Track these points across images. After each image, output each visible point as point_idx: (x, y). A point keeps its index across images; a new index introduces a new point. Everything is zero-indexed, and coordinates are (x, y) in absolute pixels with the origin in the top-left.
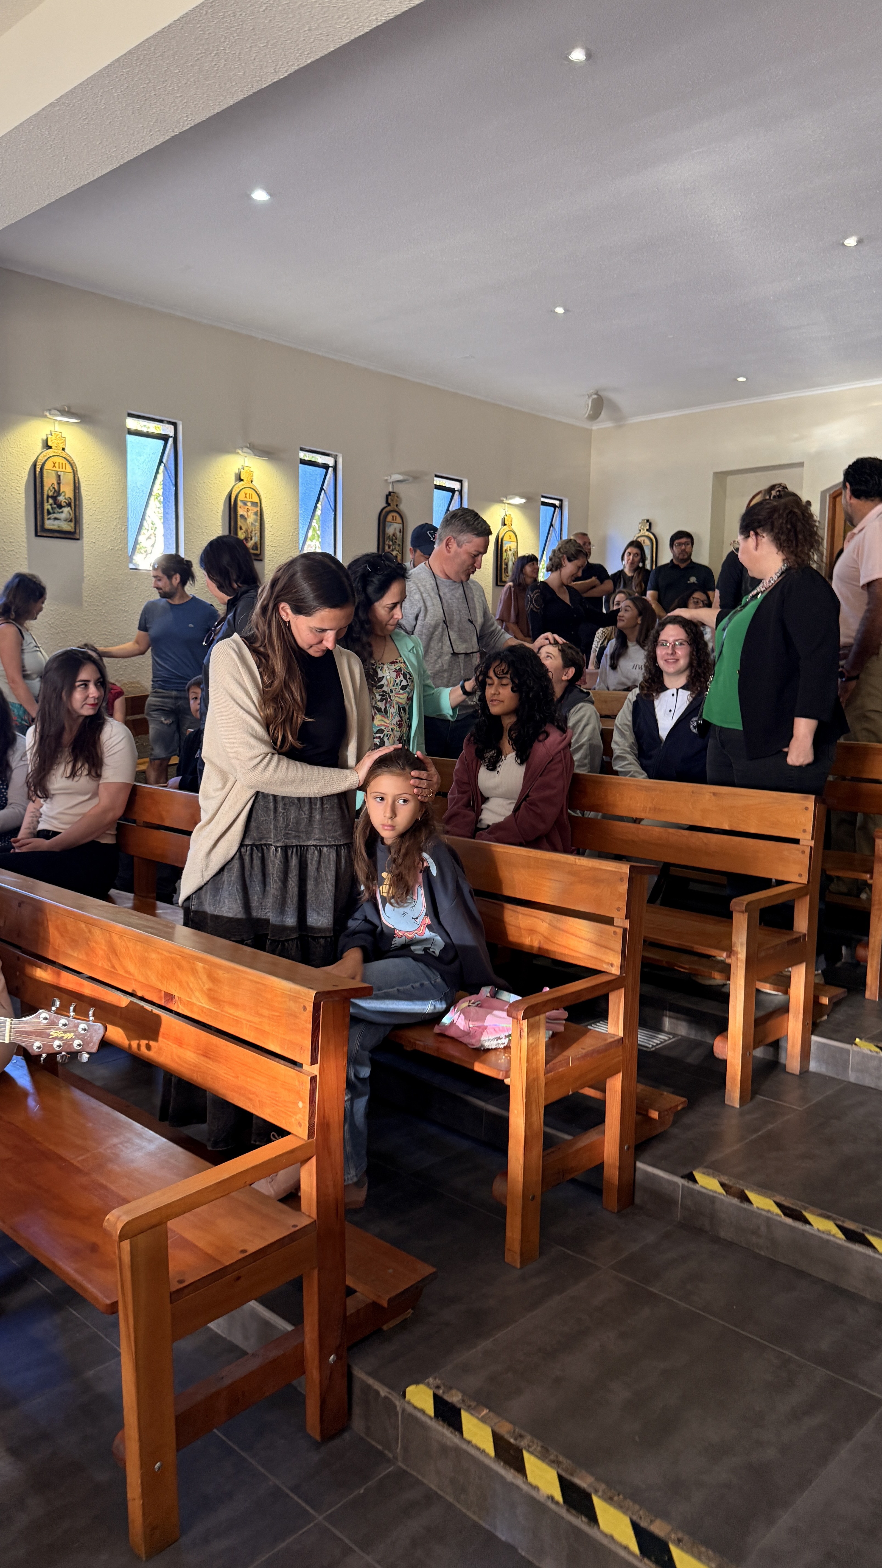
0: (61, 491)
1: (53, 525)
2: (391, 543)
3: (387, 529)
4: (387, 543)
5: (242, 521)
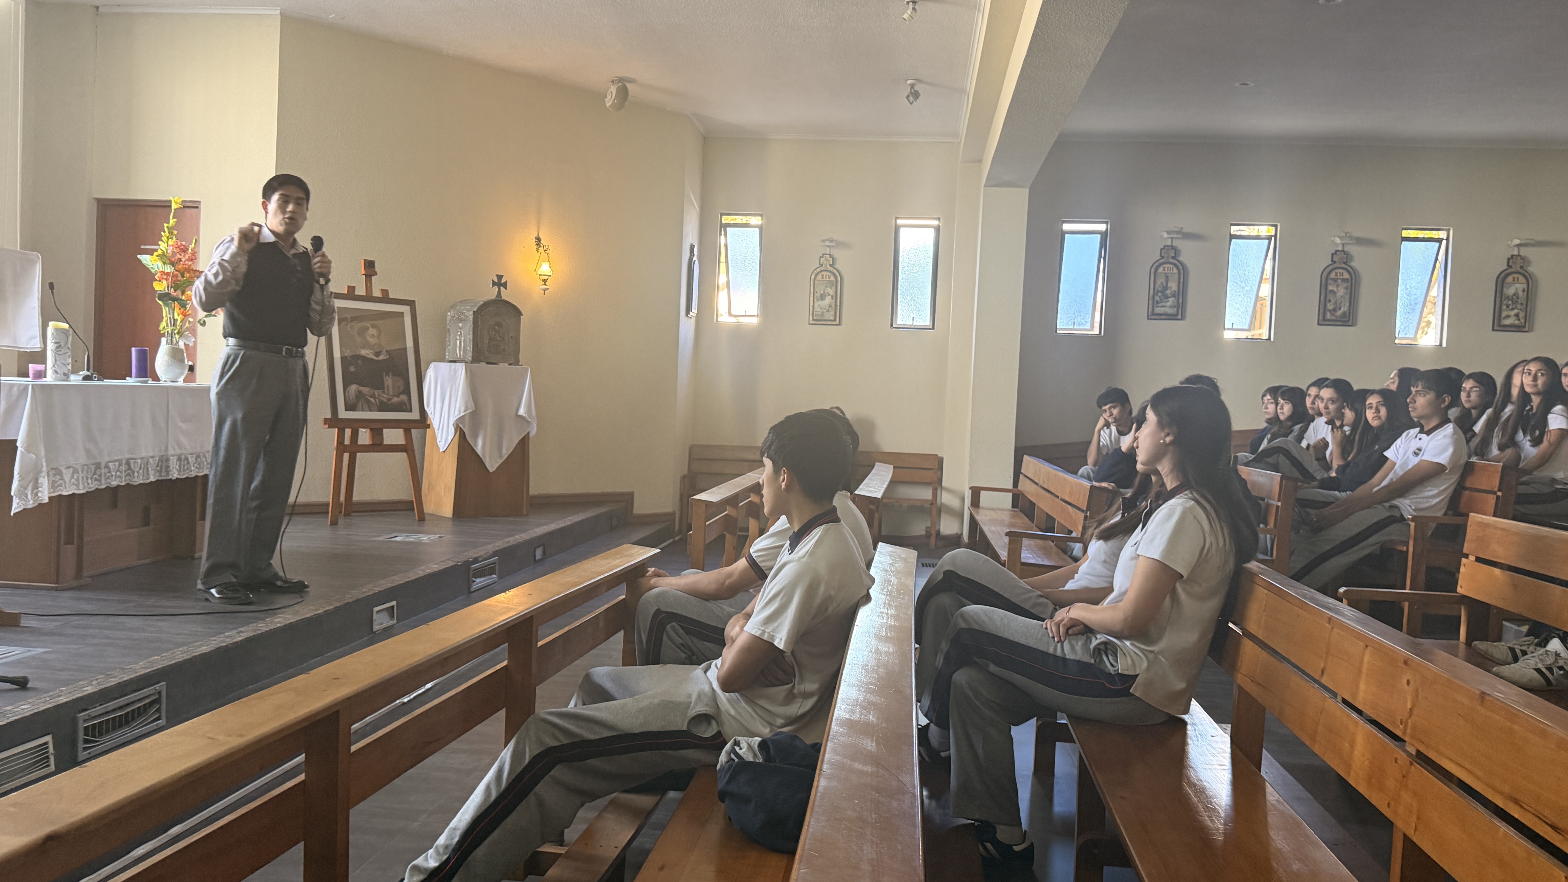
1: (1161, 311)
4: (1505, 302)
5: (1331, 295)
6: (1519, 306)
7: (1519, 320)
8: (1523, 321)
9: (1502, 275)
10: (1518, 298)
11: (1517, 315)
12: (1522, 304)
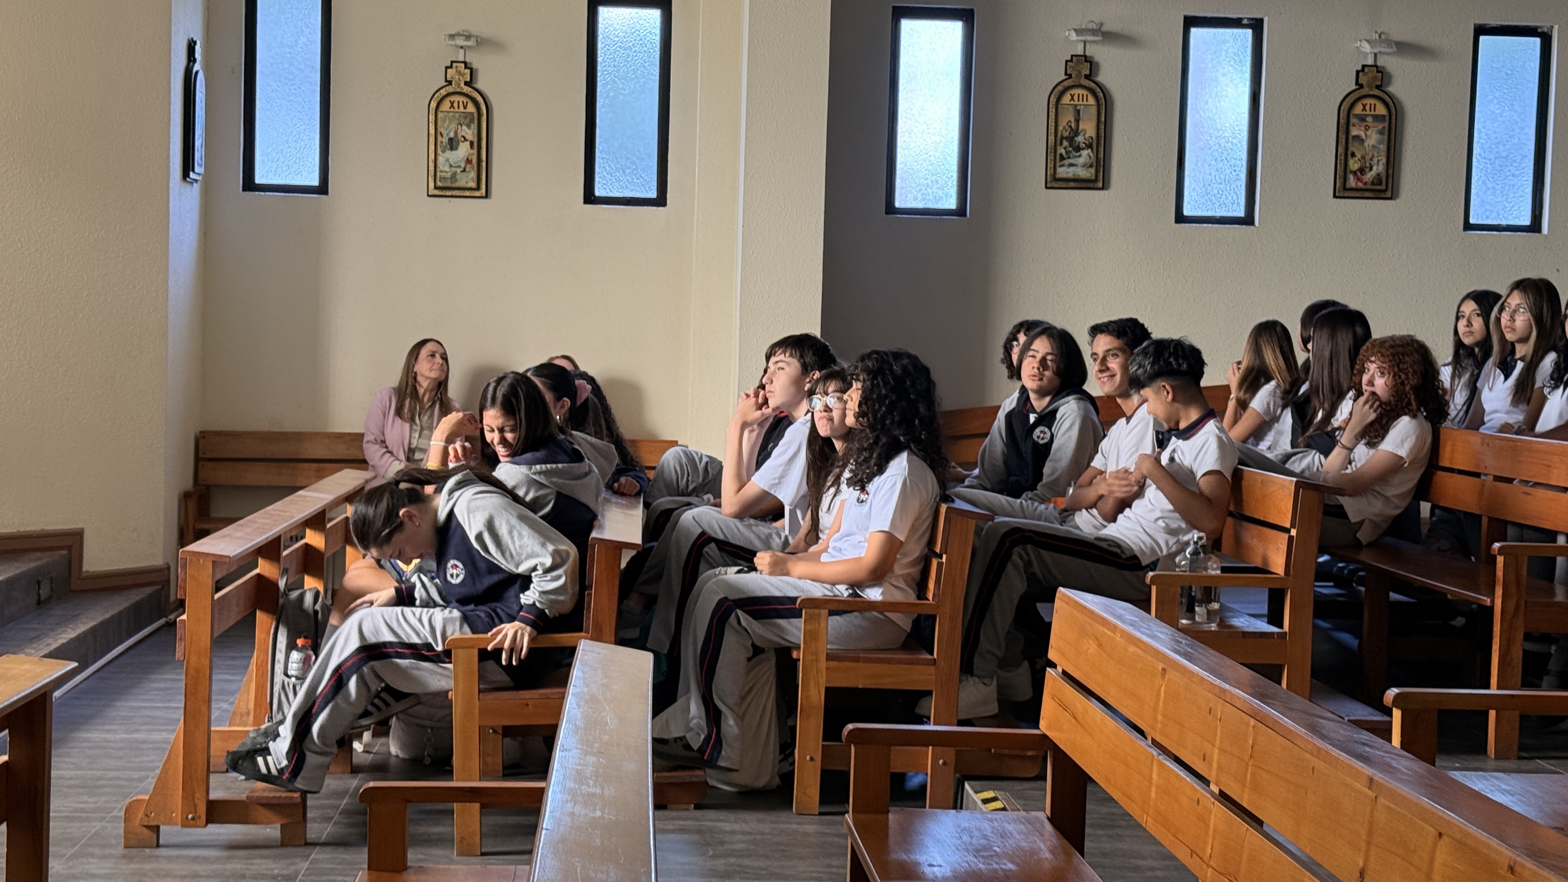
0: (1081, 128)
1: (1067, 173)
5: (1356, 144)
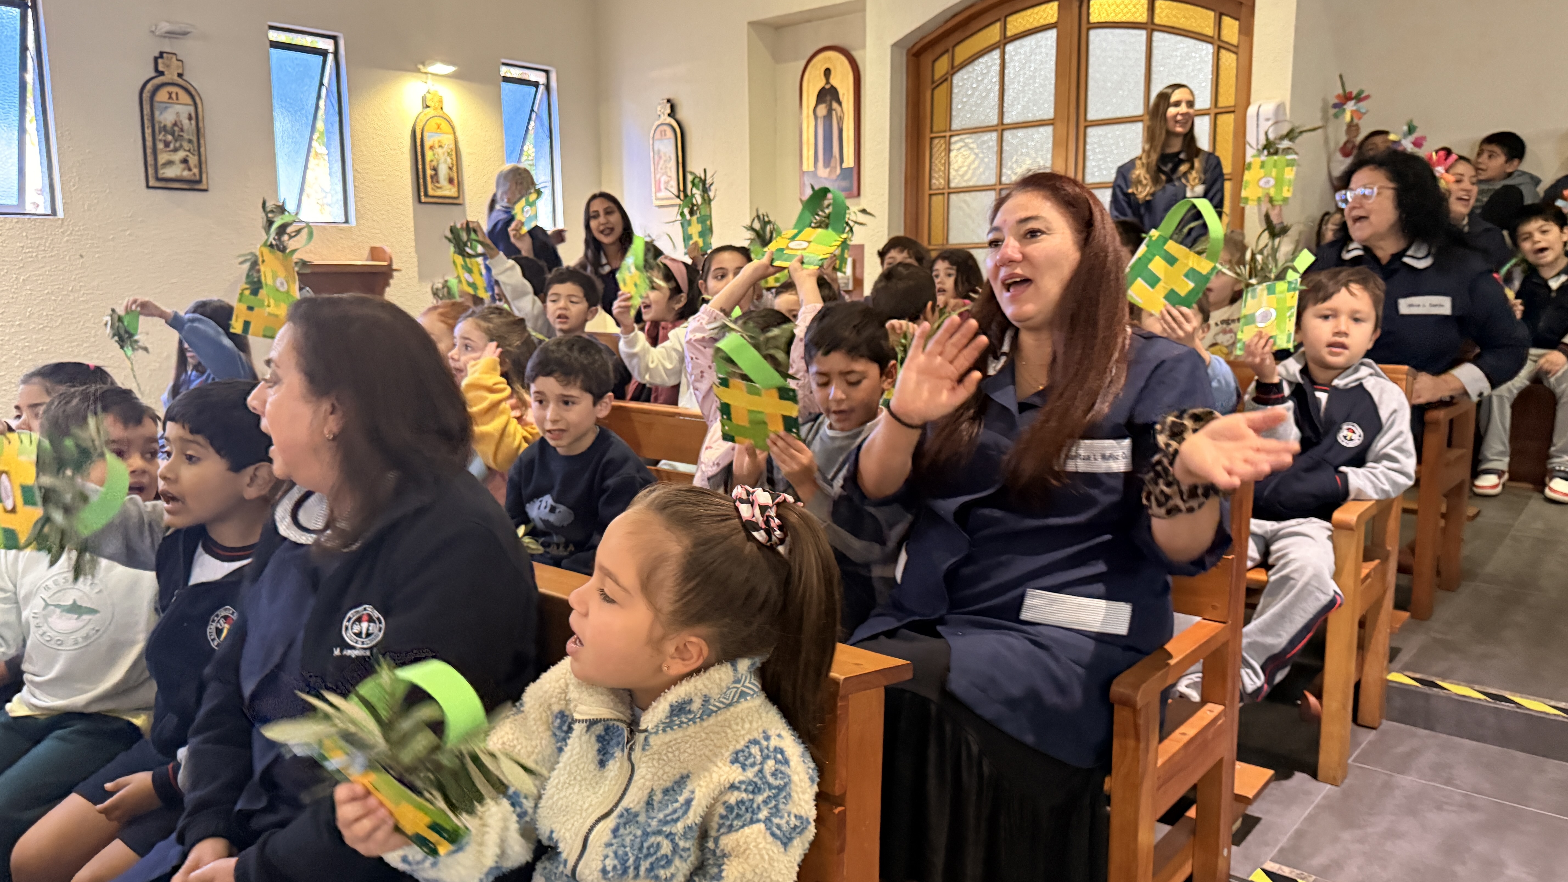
2: (170, 138)
3: (157, 113)
4: (161, 137)
6: (186, 145)
7: (190, 170)
8: (196, 170)
9: (149, 87)
10: (182, 130)
11: (185, 161)
12: (190, 141)
